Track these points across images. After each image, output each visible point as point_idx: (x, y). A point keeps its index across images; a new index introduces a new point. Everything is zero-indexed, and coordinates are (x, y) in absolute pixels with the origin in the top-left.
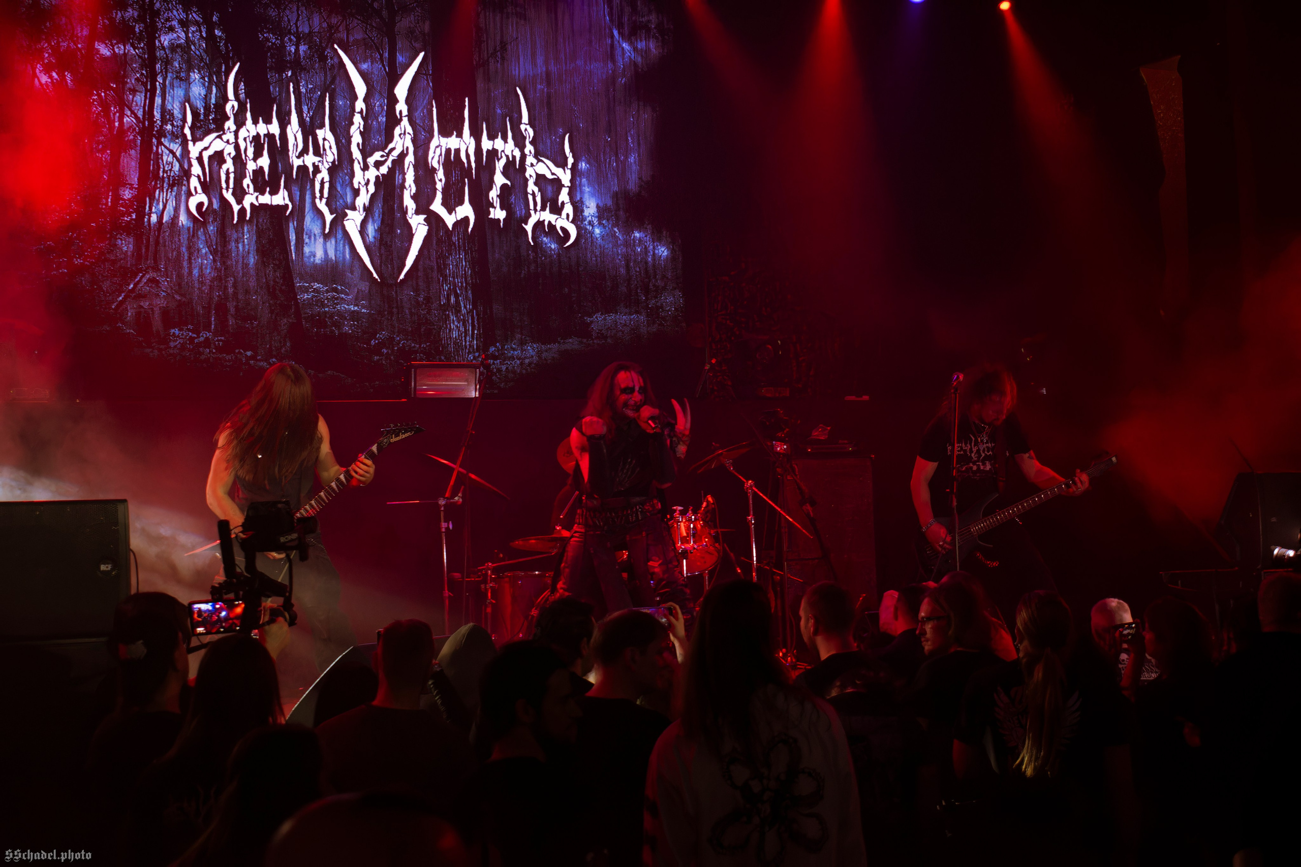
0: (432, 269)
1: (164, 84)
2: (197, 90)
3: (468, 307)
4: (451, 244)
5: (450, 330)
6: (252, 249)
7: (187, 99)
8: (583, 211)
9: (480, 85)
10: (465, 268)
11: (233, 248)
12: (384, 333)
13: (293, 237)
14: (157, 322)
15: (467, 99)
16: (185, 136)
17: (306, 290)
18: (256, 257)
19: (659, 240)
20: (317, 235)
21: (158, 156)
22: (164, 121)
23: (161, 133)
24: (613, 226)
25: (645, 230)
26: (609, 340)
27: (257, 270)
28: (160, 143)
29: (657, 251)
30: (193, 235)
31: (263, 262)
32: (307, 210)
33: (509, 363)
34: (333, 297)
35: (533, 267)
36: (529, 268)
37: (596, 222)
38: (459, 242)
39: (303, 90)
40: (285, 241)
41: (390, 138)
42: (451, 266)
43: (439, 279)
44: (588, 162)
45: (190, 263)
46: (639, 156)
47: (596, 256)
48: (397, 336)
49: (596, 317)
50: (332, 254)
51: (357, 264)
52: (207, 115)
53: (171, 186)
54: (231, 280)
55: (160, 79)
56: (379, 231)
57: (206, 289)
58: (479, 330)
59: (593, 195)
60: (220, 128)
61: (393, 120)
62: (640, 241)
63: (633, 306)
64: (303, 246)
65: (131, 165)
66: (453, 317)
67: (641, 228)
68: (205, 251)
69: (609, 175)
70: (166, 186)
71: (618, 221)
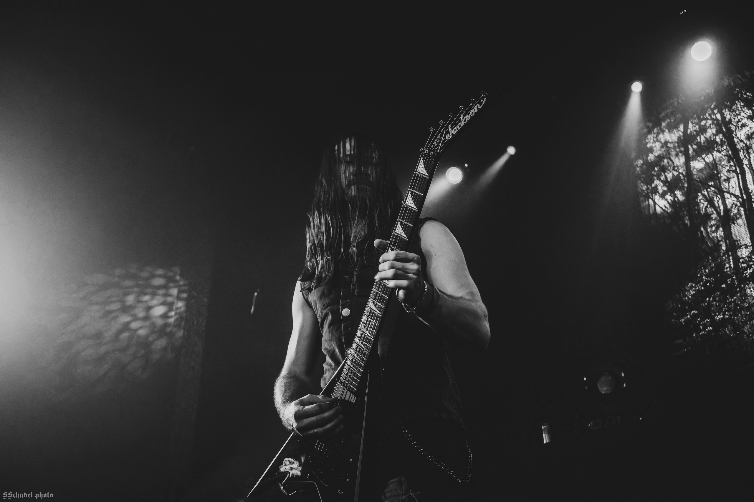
65: (740, 231)
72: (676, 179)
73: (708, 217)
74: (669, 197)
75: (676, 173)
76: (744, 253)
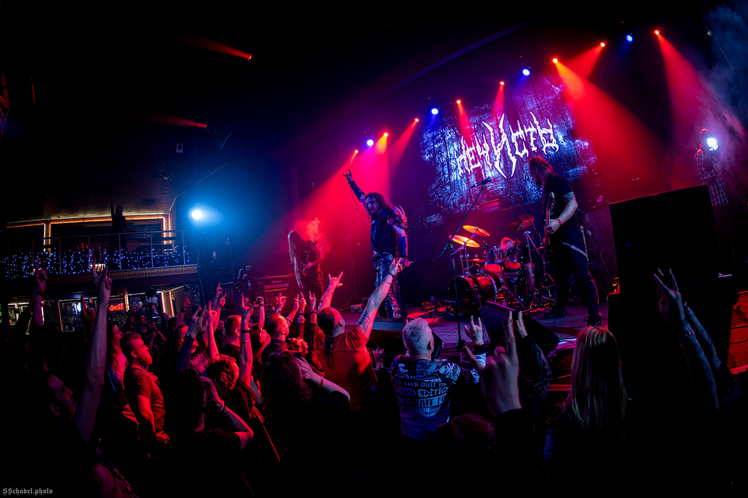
0: (520, 170)
1: (449, 148)
2: (456, 146)
4: (523, 162)
6: (474, 180)
7: (454, 149)
8: (558, 139)
9: (520, 116)
12: (510, 192)
13: (483, 173)
14: (457, 204)
15: (518, 121)
16: (455, 158)
17: (489, 186)
18: (476, 182)
19: (584, 141)
20: (489, 171)
21: (451, 165)
22: (451, 156)
23: (451, 159)
24: (569, 141)
25: (579, 139)
28: (451, 162)
29: (584, 144)
30: (461, 180)
31: (478, 182)
32: (485, 165)
34: (496, 186)
37: (563, 141)
38: (525, 161)
39: (478, 136)
40: (481, 175)
41: (501, 139)
42: (525, 168)
43: (522, 172)
44: (556, 125)
45: (462, 188)
46: (571, 117)
47: (566, 152)
48: (514, 192)
49: (570, 171)
50: (493, 175)
51: (500, 175)
52: (459, 151)
53: (455, 171)
55: (448, 147)
56: (504, 165)
57: (466, 193)
59: (560, 134)
60: (462, 153)
61: (501, 134)
62: (578, 143)
63: (581, 164)
64: (486, 175)
65: (446, 169)
66: (528, 182)
67: (577, 139)
68: (464, 183)
69: (564, 126)
70: (454, 171)
71: (570, 139)
72: (431, 150)
73: (438, 164)
74: (429, 156)
75: (431, 148)
76: (446, 176)
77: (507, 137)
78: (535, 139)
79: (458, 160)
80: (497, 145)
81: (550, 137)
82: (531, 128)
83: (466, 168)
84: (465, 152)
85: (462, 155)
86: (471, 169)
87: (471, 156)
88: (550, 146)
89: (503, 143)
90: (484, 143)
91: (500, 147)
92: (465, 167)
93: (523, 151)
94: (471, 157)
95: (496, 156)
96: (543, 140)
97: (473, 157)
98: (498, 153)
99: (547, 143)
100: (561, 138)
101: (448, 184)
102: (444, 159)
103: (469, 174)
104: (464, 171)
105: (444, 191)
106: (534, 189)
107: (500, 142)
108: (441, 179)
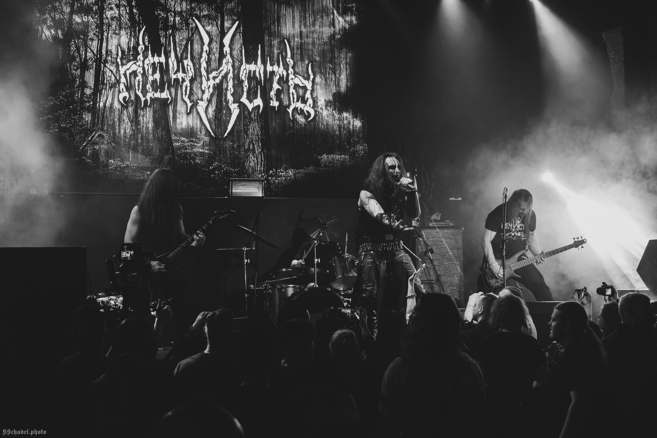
0: (241, 130)
1: (107, 36)
2: (124, 40)
3: (259, 150)
4: (251, 119)
5: (250, 162)
6: (150, 120)
7: (119, 45)
8: (317, 103)
9: (266, 38)
10: (258, 131)
11: (141, 119)
12: (216, 163)
13: (171, 114)
14: (103, 156)
15: (260, 45)
16: (117, 63)
17: (177, 141)
18: (153, 124)
19: (356, 118)
20: (183, 113)
21: (104, 73)
22: (107, 55)
23: (106, 61)
24: (333, 110)
25: (349, 112)
26: (330, 168)
27: (153, 130)
28: (105, 66)
29: (354, 123)
30: (121, 113)
31: (156, 127)
32: (178, 100)
33: (279, 179)
34: (191, 144)
35: (292, 131)
36: (290, 131)
37: (324, 108)
38: (255, 118)
39: (177, 40)
40: (167, 116)
41: (220, 64)
42: (251, 130)
43: (244, 137)
44: (321, 78)
45: (119, 126)
46: (346, 74)
47: (324, 126)
48: (223, 165)
49: (324, 156)
50: (191, 123)
51: (203, 127)
52: (129, 52)
53: (110, 88)
54: (140, 135)
55: (105, 34)
56: (215, 111)
57: (127, 140)
58: (264, 162)
59: (323, 94)
60: (135, 59)
61: (222, 56)
62: (346, 118)
63: (342, 151)
64: (176, 119)
65: (90, 77)
66: (251, 156)
67: (347, 111)
68: (127, 121)
69: (331, 84)
70: (108, 88)
71: (335, 108)
76: (88, 92)
77: (233, 66)
78: (280, 88)
79: (122, 70)
80: (211, 72)
81: (305, 93)
82: (279, 67)
83: (137, 91)
84: (142, 59)
85: (135, 63)
86: (147, 96)
87: (154, 72)
88: (301, 108)
89: (223, 73)
90: (187, 58)
91: (214, 78)
92: (135, 89)
93: (254, 101)
94: (153, 75)
95: (203, 92)
96: (293, 94)
97: (157, 76)
98: (209, 88)
99: (298, 101)
100: (321, 102)
101: (88, 110)
102: (89, 55)
103: (141, 105)
104: (130, 96)
105: (75, 122)
106: (259, 169)
107: (217, 70)
108: (72, 94)
